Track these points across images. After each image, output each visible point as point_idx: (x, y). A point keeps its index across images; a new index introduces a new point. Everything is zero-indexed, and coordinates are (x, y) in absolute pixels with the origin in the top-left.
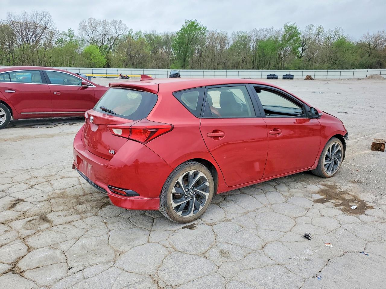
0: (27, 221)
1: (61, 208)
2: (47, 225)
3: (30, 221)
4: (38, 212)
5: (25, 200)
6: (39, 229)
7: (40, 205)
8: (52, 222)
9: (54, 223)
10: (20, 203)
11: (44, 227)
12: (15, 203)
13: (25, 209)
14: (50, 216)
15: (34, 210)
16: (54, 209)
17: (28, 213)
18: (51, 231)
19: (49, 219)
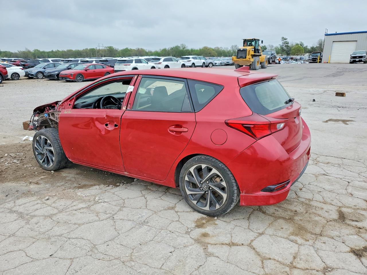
0: (359, 222)
1: (317, 218)
2: (344, 210)
3: (357, 221)
4: (343, 227)
5: (348, 249)
6: (353, 210)
7: (335, 233)
8: (337, 210)
9: (336, 208)
10: (358, 248)
11: (347, 209)
12: (364, 253)
13: (356, 237)
14: (335, 216)
15: (345, 231)
16: (325, 221)
17: (354, 231)
18: (344, 204)
19: (338, 214)
